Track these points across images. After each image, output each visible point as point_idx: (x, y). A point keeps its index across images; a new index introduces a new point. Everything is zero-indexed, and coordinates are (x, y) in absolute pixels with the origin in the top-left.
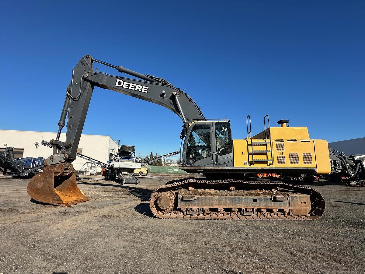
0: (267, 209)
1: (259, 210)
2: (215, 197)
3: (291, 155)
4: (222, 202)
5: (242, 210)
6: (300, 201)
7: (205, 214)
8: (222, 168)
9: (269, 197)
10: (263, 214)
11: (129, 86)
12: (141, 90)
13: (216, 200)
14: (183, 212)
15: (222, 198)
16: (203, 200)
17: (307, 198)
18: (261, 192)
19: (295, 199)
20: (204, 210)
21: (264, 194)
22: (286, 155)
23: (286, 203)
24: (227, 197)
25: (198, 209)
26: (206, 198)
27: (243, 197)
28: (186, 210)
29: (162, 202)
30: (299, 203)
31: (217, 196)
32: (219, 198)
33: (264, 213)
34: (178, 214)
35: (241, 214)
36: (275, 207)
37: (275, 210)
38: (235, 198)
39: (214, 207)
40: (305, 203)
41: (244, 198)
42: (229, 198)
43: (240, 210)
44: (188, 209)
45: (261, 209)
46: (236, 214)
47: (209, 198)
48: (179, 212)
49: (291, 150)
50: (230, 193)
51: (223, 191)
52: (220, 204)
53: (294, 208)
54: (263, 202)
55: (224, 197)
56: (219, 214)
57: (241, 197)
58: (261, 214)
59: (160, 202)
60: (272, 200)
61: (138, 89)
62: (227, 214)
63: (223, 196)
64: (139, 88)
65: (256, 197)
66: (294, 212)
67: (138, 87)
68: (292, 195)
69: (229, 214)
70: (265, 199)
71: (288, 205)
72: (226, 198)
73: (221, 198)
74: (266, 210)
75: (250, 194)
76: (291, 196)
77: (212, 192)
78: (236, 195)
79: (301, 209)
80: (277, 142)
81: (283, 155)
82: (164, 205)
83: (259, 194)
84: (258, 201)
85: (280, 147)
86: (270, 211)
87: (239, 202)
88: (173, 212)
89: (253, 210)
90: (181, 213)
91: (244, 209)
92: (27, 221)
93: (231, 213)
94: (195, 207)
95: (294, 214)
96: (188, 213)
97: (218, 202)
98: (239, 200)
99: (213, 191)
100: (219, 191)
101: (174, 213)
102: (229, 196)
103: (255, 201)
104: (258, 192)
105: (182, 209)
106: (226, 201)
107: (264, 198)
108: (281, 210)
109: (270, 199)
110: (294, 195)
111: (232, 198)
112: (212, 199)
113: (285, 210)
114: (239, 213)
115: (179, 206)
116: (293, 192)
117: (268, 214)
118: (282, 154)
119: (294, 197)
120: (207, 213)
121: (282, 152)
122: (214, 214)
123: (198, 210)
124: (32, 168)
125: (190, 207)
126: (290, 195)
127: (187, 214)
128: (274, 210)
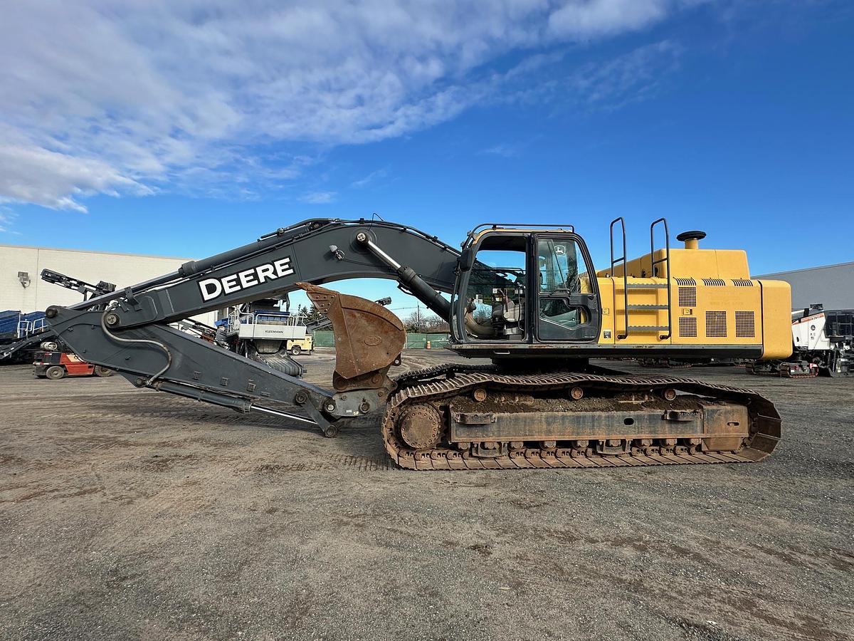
0: (654, 440)
1: (636, 443)
2: (537, 414)
3: (710, 315)
4: (555, 426)
5: (598, 444)
6: (727, 420)
7: (513, 454)
8: (554, 346)
9: (659, 412)
10: (642, 450)
11: (238, 282)
12: (275, 272)
13: (541, 422)
14: (461, 452)
15: (555, 417)
16: (510, 422)
17: (740, 413)
18: (640, 402)
19: (716, 415)
20: (513, 445)
21: (648, 405)
22: (699, 314)
23: (697, 427)
24: (567, 416)
25: (499, 443)
26: (517, 419)
27: (603, 414)
28: (469, 447)
29: (413, 430)
30: (724, 426)
31: (544, 414)
32: (547, 418)
33: (646, 450)
34: (449, 457)
35: (595, 453)
36: (670, 434)
37: (672, 442)
38: (584, 417)
39: (536, 438)
40: (737, 424)
41: (606, 417)
42: (570, 416)
43: (593, 444)
44: (476, 446)
45: (639, 441)
46: (583, 452)
47: (525, 418)
48: (451, 453)
49: (711, 303)
50: (571, 405)
51: (554, 401)
52: (549, 432)
53: (713, 435)
54: (645, 424)
55: (561, 414)
56: (544, 453)
57: (598, 413)
58: (638, 451)
59: (407, 429)
60: (666, 419)
61: (266, 277)
62: (564, 452)
63: (556, 413)
64: (266, 274)
65: (632, 414)
66: (712, 444)
67: (264, 271)
68: (710, 408)
69: (568, 452)
70: (651, 418)
71: (699, 429)
72: (563, 417)
73: (551, 417)
74: (652, 443)
75: (619, 408)
76: (708, 410)
77: (529, 403)
78: (586, 410)
79: (726, 438)
80: (682, 286)
81: (693, 316)
82: (417, 438)
83: (638, 408)
84: (636, 423)
85: (688, 296)
86: (659, 443)
87: (593, 426)
88: (436, 452)
89: (623, 441)
90: (455, 454)
91: (603, 442)
92: (62, 493)
93: (573, 450)
94: (491, 439)
95: (711, 449)
96: (474, 454)
97: (545, 427)
98: (593, 421)
99: (530, 401)
100: (545, 401)
101: (439, 454)
102: (570, 413)
103: (629, 422)
104: (634, 402)
105: (460, 446)
106: (563, 423)
107: (650, 415)
108: (683, 442)
109: (663, 417)
110: (715, 407)
111: (578, 417)
112: (532, 419)
113: (692, 441)
114: (590, 450)
115: (455, 439)
116: (711, 400)
117: (653, 450)
118: (691, 314)
119: (713, 411)
120: (518, 453)
121: (691, 308)
122: (533, 453)
123: (497, 446)
124: (20, 339)
125: (481, 440)
126: (704, 407)
127: (471, 455)
128: (668, 442)
